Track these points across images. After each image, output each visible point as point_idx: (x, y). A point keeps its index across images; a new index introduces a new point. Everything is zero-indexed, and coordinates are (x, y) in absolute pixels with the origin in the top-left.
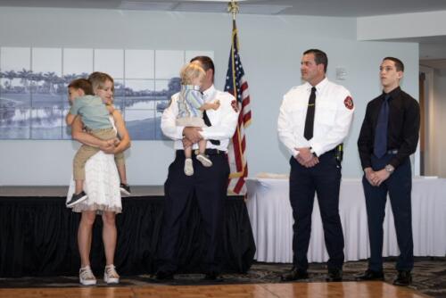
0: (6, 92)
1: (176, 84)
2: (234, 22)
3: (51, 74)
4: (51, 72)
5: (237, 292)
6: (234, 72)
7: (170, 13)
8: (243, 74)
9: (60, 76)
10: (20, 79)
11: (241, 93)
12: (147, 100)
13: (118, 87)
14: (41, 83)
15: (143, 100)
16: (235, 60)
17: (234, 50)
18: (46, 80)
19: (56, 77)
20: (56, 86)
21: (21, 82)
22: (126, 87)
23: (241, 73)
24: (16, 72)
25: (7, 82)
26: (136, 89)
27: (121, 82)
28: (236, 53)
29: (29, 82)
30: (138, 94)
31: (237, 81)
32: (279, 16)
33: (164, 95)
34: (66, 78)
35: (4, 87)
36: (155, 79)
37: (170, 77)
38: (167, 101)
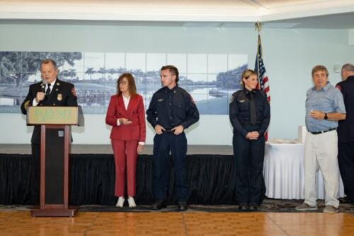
0: (109, 83)
1: (221, 77)
2: (259, 36)
3: (138, 71)
4: (138, 69)
5: (248, 217)
6: (259, 70)
7: (218, 29)
8: (264, 71)
9: (144, 71)
10: (118, 74)
11: (263, 84)
12: (202, 88)
13: (183, 79)
15: (200, 88)
16: (260, 62)
17: (259, 55)
18: (135, 74)
19: (142, 73)
20: (142, 78)
22: (189, 78)
23: (263, 71)
24: (115, 69)
25: (109, 76)
26: (195, 80)
28: (260, 57)
30: (196, 84)
31: (261, 76)
32: (294, 30)
33: (214, 84)
34: (148, 73)
35: (108, 79)
36: (207, 74)
37: (218, 72)
38: (216, 89)
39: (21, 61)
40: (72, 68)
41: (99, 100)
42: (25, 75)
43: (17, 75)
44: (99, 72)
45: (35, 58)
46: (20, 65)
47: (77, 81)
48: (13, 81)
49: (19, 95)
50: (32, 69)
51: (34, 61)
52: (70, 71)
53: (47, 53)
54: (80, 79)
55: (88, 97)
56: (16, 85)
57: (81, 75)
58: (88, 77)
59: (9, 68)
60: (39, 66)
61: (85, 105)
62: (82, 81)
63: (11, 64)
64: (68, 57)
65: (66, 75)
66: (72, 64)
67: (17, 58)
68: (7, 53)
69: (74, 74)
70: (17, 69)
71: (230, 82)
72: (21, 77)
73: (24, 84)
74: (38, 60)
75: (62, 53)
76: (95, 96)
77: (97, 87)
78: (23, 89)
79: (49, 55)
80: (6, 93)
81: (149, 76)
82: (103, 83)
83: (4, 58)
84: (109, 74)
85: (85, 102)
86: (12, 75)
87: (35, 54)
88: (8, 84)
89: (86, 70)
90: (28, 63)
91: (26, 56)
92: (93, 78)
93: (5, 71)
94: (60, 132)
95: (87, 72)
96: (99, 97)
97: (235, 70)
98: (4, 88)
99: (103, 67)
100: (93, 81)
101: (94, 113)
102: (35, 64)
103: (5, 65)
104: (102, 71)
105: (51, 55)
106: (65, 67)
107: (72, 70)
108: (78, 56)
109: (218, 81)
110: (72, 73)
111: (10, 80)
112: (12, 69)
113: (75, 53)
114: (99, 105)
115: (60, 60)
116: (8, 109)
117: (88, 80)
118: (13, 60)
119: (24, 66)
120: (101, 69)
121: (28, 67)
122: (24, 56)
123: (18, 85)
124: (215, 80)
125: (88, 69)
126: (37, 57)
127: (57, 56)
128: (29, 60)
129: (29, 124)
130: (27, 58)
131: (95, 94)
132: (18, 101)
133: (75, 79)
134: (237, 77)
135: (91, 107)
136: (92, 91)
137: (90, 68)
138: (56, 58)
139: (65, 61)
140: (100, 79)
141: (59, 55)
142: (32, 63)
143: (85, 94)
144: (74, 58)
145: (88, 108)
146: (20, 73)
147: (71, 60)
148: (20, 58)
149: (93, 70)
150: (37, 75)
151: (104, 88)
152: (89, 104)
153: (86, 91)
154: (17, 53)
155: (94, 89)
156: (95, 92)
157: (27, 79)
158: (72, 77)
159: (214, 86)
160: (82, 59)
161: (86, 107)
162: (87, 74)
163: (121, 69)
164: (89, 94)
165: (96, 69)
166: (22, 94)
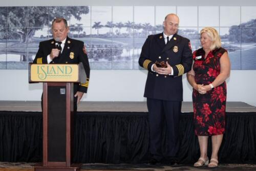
0: (117, 37)
1: (234, 30)
3: (147, 25)
4: (147, 23)
9: (153, 25)
10: (126, 28)
14: (141, 30)
18: (144, 28)
19: (151, 27)
21: (127, 30)
24: (123, 23)
25: (117, 30)
27: (196, 29)
29: (132, 30)
34: (157, 26)
35: (115, 34)
36: (219, 27)
37: (231, 26)
38: (228, 43)
39: (28, 16)
40: (78, 22)
41: (106, 56)
42: (31, 30)
43: (23, 30)
44: (107, 26)
45: (41, 13)
46: (26, 20)
47: (84, 36)
48: (19, 36)
49: (26, 51)
50: (39, 24)
51: (39, 16)
52: (76, 25)
53: (53, 7)
54: (87, 34)
55: (95, 52)
56: (22, 40)
57: (88, 30)
58: (95, 32)
59: (15, 23)
60: (45, 21)
61: (93, 60)
62: (88, 36)
63: (18, 20)
64: (75, 11)
65: (73, 30)
66: (79, 18)
67: (24, 13)
68: (14, 8)
69: (81, 29)
70: (23, 24)
71: (243, 35)
72: (27, 32)
73: (30, 40)
74: (45, 15)
75: (69, 7)
76: (102, 51)
77: (103, 42)
78: (29, 45)
79: (56, 9)
80: (13, 49)
81: (158, 30)
82: (111, 38)
83: (11, 14)
84: (117, 29)
85: (92, 57)
86: (18, 30)
87: (41, 8)
88: (15, 40)
89: (93, 24)
90: (35, 18)
91: (33, 11)
92: (100, 33)
93: (12, 26)
94: (61, 89)
95: (93, 27)
96: (107, 52)
97: (249, 23)
98: (11, 44)
99: (110, 21)
100: (101, 36)
101: (101, 69)
102: (42, 18)
103: (12, 20)
104: (110, 25)
105: (58, 9)
106: (72, 21)
107: (79, 25)
108: (85, 10)
109: (231, 34)
110: (79, 28)
111: (16, 36)
112: (18, 24)
113: (82, 7)
114: (106, 61)
115: (67, 14)
116: (15, 65)
117: (95, 35)
118: (19, 15)
119: (31, 21)
120: (109, 23)
121: (34, 22)
122: (30, 11)
123: (24, 41)
124: (228, 33)
125: (95, 23)
126: (44, 12)
127: (64, 11)
128: (35, 14)
129: (31, 82)
130: (33, 13)
131: (102, 49)
132: (24, 57)
133: (81, 34)
134: (251, 30)
135: (99, 63)
136: (99, 46)
137: (97, 22)
138: (62, 12)
139: (72, 15)
140: (107, 33)
141: (66, 10)
142: (39, 18)
143: (92, 50)
144: (80, 12)
145: (96, 63)
146: (27, 28)
147: (77, 14)
148: (26, 13)
149: (100, 24)
150: (43, 29)
151: (112, 43)
152: (97, 60)
153: (93, 46)
154: (23, 8)
155: (101, 44)
156: (102, 47)
157: (34, 34)
158: (79, 31)
159: (227, 39)
160: (90, 13)
161: (93, 62)
162: (94, 29)
163: (129, 22)
164: (96, 49)
165: (104, 23)
166: (28, 50)
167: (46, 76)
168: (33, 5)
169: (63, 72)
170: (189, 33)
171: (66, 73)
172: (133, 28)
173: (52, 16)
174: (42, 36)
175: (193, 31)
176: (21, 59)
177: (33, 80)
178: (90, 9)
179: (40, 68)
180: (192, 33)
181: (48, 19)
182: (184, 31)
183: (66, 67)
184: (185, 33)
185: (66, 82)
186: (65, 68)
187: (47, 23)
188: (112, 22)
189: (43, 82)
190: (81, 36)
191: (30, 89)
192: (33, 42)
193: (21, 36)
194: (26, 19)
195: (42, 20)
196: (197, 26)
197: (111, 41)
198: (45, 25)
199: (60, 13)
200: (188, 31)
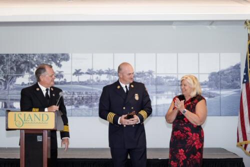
0: (97, 84)
1: (213, 77)
10: (106, 75)
13: (173, 80)
17: (249, 54)
21: (107, 77)
22: (179, 79)
24: (103, 70)
25: (97, 78)
27: (175, 76)
29: (112, 77)
33: (205, 84)
35: (96, 81)
37: (210, 72)
38: (208, 89)
39: (9, 63)
41: (86, 102)
42: (12, 77)
43: (4, 77)
44: (87, 73)
45: (23, 60)
46: (8, 68)
47: (65, 83)
48: (1, 83)
49: (7, 98)
50: (20, 72)
51: (20, 64)
52: (57, 73)
53: (34, 55)
54: (68, 81)
55: (76, 99)
56: (3, 87)
57: (69, 77)
60: (27, 68)
61: (73, 107)
62: (69, 83)
64: (55, 58)
66: (59, 65)
67: (5, 60)
69: (62, 76)
70: (4, 72)
72: (8, 79)
73: (11, 87)
74: (26, 62)
75: (50, 55)
76: (83, 98)
77: (85, 89)
78: (10, 92)
79: (37, 57)
82: (91, 85)
84: (98, 76)
85: (72, 104)
87: (22, 56)
90: (16, 65)
91: (14, 58)
94: (38, 137)
95: (74, 74)
96: (87, 99)
97: (228, 70)
100: (81, 83)
101: (81, 116)
102: (23, 66)
104: (90, 73)
105: (39, 57)
107: (60, 72)
109: (210, 80)
110: (60, 75)
113: (63, 54)
114: (87, 107)
115: (48, 61)
117: (76, 82)
118: (1, 62)
119: (12, 68)
120: (89, 70)
121: (15, 69)
122: (12, 58)
123: (5, 88)
124: (207, 80)
125: (76, 70)
126: (25, 59)
127: (45, 58)
128: (16, 62)
129: (8, 130)
130: (15, 61)
131: (82, 96)
132: (5, 104)
133: (62, 81)
134: (230, 77)
135: (80, 109)
136: (80, 93)
137: (78, 69)
138: (43, 59)
139: (53, 62)
140: (88, 80)
141: (46, 57)
142: (20, 65)
143: (73, 97)
144: (61, 59)
145: (76, 110)
146: (8, 76)
147: (58, 61)
148: (7, 60)
149: (81, 72)
150: (24, 77)
151: (92, 90)
152: (77, 106)
153: (74, 93)
154: (5, 56)
155: (81, 91)
156: (83, 94)
157: (15, 82)
158: (60, 79)
159: (206, 86)
160: (70, 60)
161: (74, 109)
162: (75, 76)
163: (109, 70)
164: (77, 96)
165: (84, 70)
166: (9, 97)
167: (23, 123)
168: (15, 53)
169: (40, 120)
170: (168, 80)
171: (43, 120)
172: (113, 75)
173: (34, 63)
174: (23, 83)
175: (173, 78)
176: (2, 106)
177: (10, 127)
178: (70, 56)
179: (17, 115)
180: (171, 80)
181: (29, 67)
182: (164, 78)
183: (43, 114)
184: (164, 79)
185: (43, 130)
186: (41, 115)
187: (28, 71)
188: (92, 69)
189: (21, 129)
190: (61, 83)
191: (8, 136)
192: (14, 89)
193: (3, 83)
194: (7, 66)
195: (24, 67)
196: (176, 72)
197: (91, 88)
198: (27, 72)
199: (41, 60)
200: (167, 78)
